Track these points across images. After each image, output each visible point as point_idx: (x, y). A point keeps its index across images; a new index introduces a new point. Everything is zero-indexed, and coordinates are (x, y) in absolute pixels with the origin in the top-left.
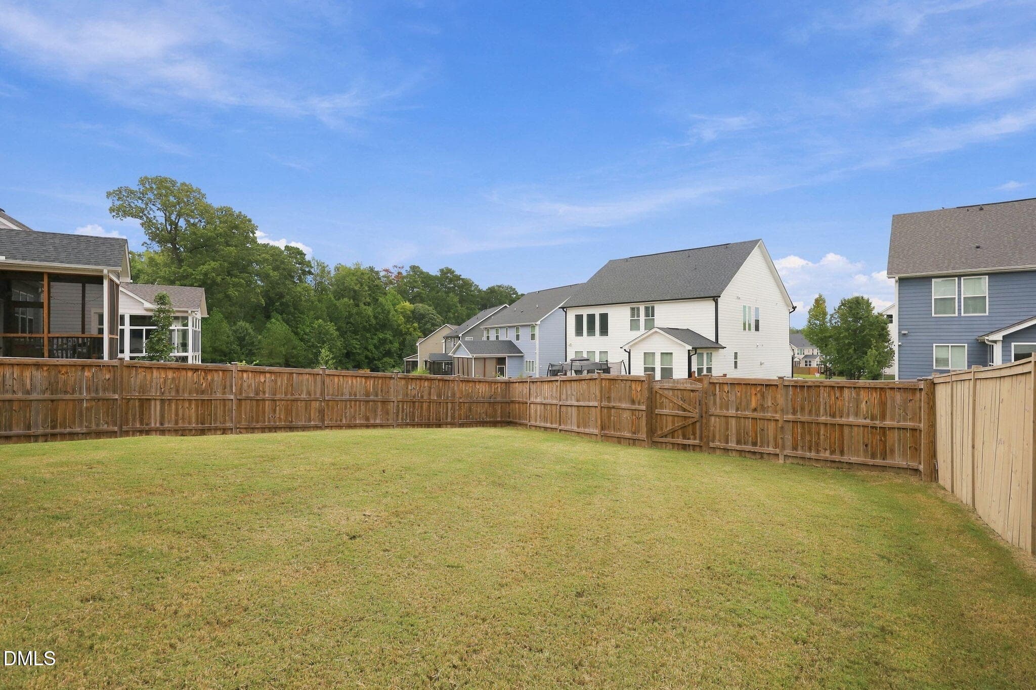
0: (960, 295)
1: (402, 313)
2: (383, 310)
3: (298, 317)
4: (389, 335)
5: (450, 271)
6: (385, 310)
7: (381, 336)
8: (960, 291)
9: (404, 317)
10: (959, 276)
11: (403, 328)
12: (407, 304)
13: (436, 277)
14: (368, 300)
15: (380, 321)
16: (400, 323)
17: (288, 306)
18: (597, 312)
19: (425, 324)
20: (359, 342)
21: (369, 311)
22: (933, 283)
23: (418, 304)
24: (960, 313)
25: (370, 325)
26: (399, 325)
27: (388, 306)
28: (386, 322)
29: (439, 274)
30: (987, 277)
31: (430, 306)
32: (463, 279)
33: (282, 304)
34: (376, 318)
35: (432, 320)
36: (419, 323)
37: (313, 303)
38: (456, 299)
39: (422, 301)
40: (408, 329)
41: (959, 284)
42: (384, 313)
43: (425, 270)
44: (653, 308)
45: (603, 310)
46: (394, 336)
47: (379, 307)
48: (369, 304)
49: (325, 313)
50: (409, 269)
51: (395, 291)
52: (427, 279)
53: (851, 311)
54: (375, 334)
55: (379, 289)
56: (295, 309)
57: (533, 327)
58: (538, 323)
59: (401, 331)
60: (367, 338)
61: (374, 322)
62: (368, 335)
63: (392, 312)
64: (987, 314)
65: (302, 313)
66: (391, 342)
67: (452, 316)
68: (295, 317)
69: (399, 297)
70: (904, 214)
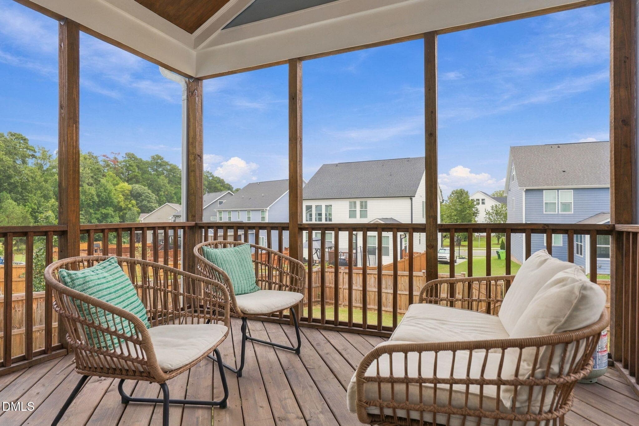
0: (558, 201)
1: (121, 192)
2: (105, 190)
3: (26, 196)
4: (110, 210)
5: (159, 157)
6: (107, 189)
7: (104, 211)
8: (558, 198)
9: (123, 195)
10: (558, 189)
11: (122, 204)
12: (126, 184)
13: (147, 163)
14: (91, 181)
15: (102, 199)
16: (120, 200)
17: (16, 187)
18: (323, 204)
19: (142, 201)
20: (84, 216)
21: (93, 190)
22: (544, 193)
23: (134, 185)
24: (558, 212)
25: (93, 202)
26: (119, 202)
27: (110, 186)
28: (108, 200)
29: (149, 160)
30: (572, 190)
31: (145, 186)
32: (170, 165)
33: (10, 184)
34: (98, 196)
35: (148, 198)
36: (137, 200)
37: (39, 183)
38: (166, 181)
39: (137, 182)
40: (127, 205)
41: (558, 194)
42: (106, 193)
43: (138, 157)
44: (366, 202)
45: (328, 203)
46: (114, 211)
47: (101, 186)
48: (91, 185)
49: (51, 193)
50: (124, 156)
51: (114, 173)
52: (140, 165)
53: (458, 198)
54: (98, 210)
55: (100, 171)
56: (23, 189)
57: (263, 211)
58: (268, 208)
59: (121, 207)
60: (91, 213)
61: (96, 199)
62: (91, 211)
63: (114, 191)
64: (573, 213)
65: (31, 192)
66: (112, 217)
67: (163, 194)
68: (23, 197)
69: (117, 178)
70: (517, 147)
